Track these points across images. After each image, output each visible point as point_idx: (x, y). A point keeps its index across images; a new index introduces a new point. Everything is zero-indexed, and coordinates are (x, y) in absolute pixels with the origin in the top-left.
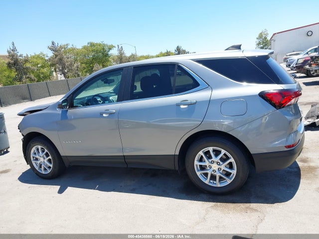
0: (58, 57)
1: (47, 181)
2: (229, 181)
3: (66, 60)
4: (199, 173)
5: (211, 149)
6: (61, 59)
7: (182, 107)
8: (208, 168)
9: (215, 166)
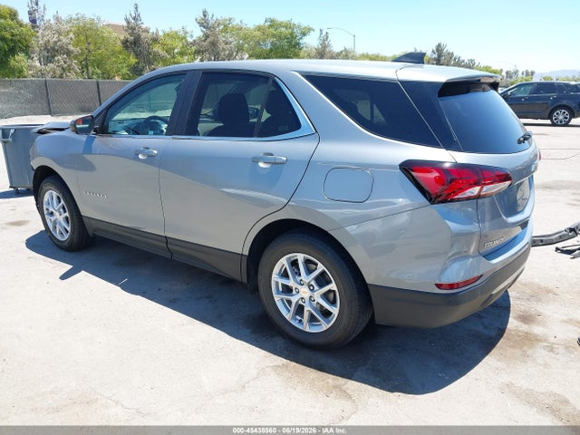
0: (209, 40)
1: (63, 253)
2: (324, 326)
3: (222, 46)
4: (277, 298)
5: (300, 257)
6: (214, 44)
7: (261, 165)
8: (294, 292)
9: (306, 292)
